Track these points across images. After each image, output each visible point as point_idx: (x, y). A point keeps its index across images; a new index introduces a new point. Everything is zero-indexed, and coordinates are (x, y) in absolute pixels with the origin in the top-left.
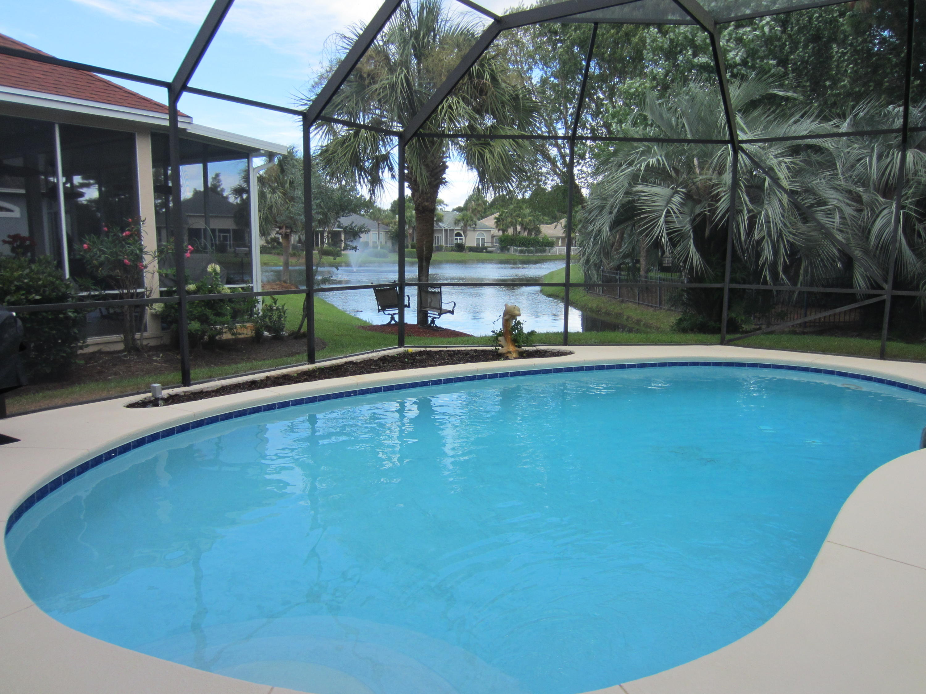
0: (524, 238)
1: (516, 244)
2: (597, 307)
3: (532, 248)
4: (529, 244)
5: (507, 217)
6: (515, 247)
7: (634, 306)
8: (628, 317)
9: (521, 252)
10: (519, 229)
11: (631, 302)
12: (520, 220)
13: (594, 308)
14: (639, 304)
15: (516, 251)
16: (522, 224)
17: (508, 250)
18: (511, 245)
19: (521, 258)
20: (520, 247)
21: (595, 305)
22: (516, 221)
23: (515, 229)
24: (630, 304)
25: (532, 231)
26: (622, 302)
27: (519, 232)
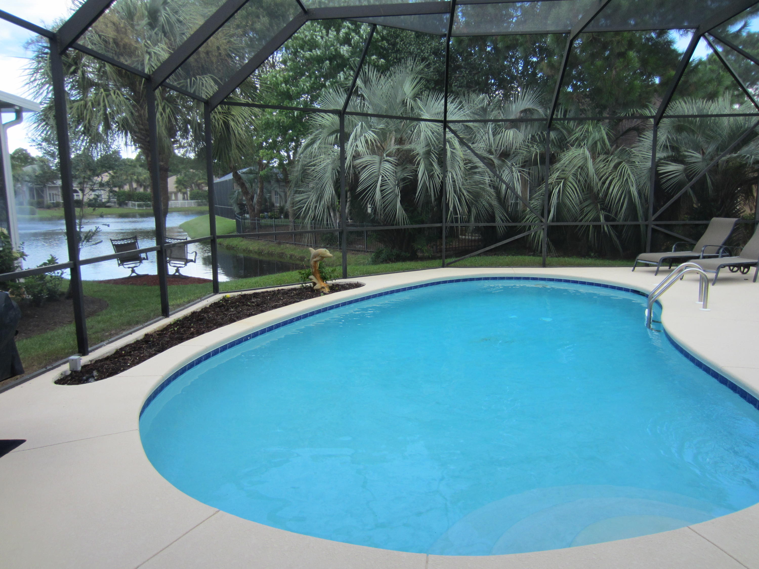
0: (141, 194)
1: (133, 199)
2: (259, 249)
3: (149, 202)
4: (146, 199)
5: (122, 175)
6: (133, 202)
7: (293, 247)
8: (291, 256)
9: (139, 206)
10: (135, 185)
11: (288, 243)
12: (135, 177)
13: (256, 250)
14: (295, 244)
15: (135, 205)
16: (138, 182)
17: (126, 204)
18: (130, 200)
19: (140, 211)
20: (138, 201)
21: (257, 248)
22: (132, 179)
23: (131, 185)
24: (288, 245)
25: (148, 188)
26: (280, 243)
27: (136, 189)
